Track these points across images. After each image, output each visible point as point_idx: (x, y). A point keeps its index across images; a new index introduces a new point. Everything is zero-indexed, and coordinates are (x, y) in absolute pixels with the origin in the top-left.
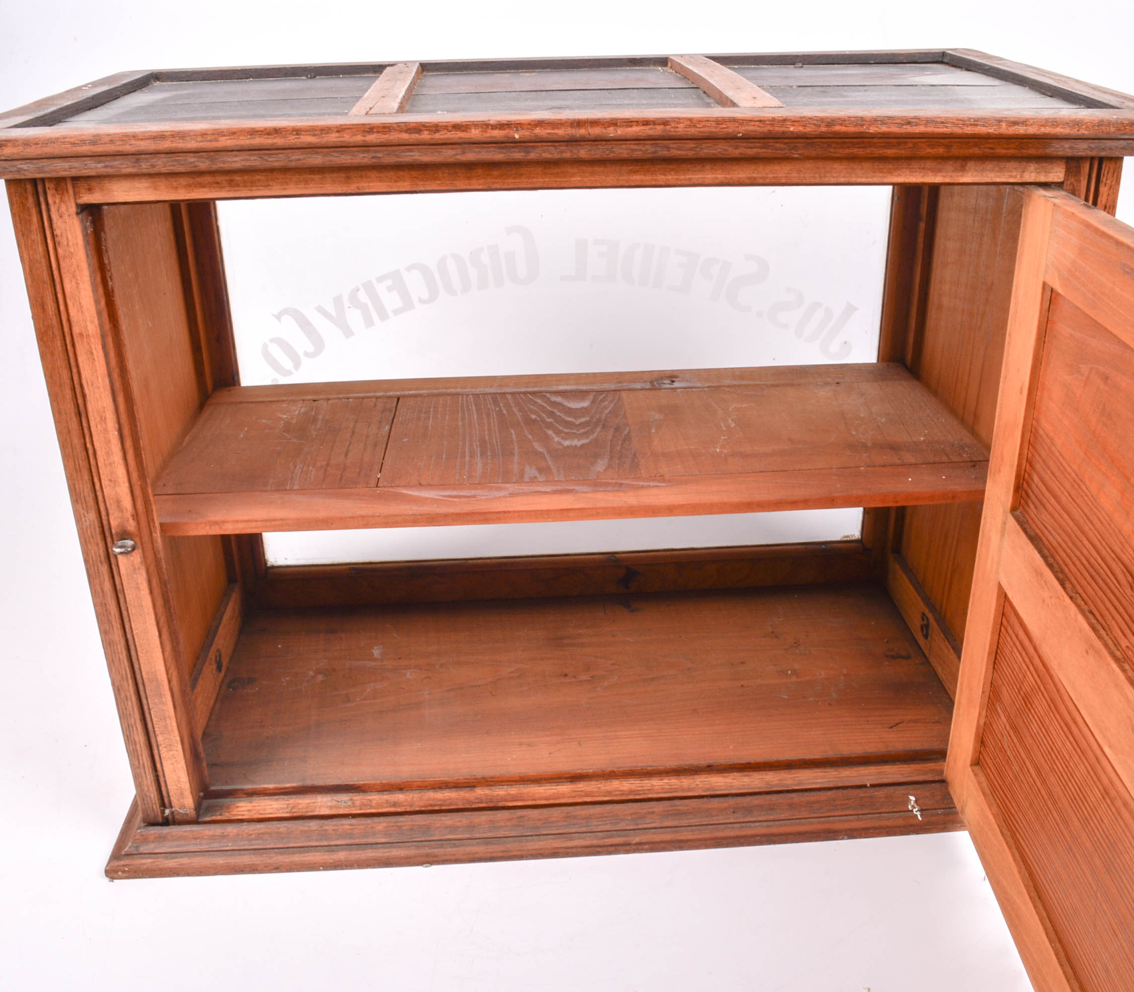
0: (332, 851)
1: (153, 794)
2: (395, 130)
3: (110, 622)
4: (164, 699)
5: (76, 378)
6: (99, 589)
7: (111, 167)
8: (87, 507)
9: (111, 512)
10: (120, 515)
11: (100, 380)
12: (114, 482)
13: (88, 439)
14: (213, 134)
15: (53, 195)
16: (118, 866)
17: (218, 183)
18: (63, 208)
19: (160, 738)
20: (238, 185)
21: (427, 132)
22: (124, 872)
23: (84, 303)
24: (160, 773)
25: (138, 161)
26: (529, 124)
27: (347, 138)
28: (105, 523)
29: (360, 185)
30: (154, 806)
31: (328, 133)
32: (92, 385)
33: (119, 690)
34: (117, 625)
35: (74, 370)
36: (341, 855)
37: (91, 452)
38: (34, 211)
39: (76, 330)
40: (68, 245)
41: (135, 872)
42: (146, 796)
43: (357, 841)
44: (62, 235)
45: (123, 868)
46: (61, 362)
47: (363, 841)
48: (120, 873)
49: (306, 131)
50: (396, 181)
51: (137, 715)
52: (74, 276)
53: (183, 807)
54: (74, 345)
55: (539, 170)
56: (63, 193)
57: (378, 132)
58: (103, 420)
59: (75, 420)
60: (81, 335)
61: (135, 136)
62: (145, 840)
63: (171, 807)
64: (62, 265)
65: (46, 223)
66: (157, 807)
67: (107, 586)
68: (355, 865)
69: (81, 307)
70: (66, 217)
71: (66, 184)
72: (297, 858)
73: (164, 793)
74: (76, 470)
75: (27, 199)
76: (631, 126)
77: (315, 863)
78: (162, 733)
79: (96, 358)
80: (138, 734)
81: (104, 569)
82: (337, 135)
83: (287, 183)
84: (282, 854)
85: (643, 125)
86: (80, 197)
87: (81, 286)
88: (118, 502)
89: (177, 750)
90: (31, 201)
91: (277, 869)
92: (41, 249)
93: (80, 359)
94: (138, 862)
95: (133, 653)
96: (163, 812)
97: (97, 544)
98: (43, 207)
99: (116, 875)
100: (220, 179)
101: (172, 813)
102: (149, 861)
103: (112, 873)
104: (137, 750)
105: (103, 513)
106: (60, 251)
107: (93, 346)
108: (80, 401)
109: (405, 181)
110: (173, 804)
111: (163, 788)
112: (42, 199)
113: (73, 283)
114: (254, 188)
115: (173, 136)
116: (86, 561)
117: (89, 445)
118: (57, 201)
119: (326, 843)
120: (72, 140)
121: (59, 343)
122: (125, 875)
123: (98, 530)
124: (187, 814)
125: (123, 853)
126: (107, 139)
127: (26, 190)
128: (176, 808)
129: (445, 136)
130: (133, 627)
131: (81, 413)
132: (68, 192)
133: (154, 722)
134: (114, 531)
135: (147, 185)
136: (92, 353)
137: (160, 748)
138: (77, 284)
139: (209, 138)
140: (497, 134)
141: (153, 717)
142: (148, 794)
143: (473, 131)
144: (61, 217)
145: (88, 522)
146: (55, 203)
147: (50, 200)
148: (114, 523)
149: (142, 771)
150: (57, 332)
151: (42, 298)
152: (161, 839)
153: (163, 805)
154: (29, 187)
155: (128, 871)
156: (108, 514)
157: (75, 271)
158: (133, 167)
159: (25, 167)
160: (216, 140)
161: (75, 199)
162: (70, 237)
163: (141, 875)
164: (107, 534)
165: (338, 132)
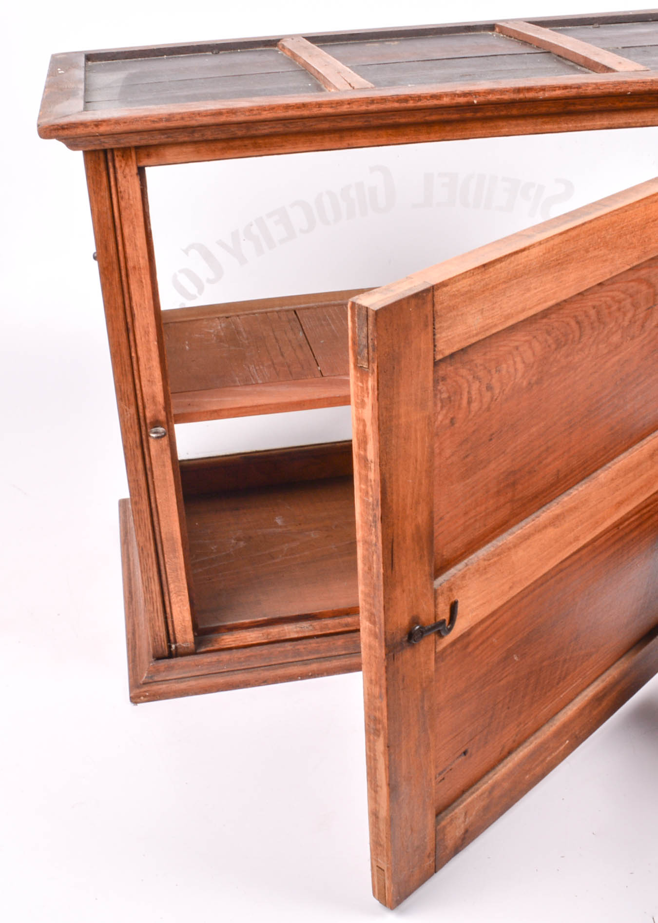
0: (306, 664)
1: (163, 634)
2: (389, 101)
3: (140, 495)
4: (177, 554)
5: (127, 302)
6: (133, 468)
7: (172, 137)
8: (129, 404)
9: (147, 406)
10: (154, 407)
11: (147, 303)
12: (151, 382)
13: (133, 350)
14: (258, 110)
15: (120, 161)
16: (141, 692)
17: (245, 146)
18: (127, 171)
19: (171, 587)
20: (260, 147)
21: (411, 102)
22: (145, 696)
23: (138, 243)
24: (169, 615)
25: (193, 132)
26: (485, 93)
27: (355, 108)
28: (141, 415)
29: (350, 142)
30: (163, 643)
31: (341, 105)
32: (140, 306)
33: (142, 550)
34: (145, 497)
35: (126, 296)
36: (314, 667)
37: (134, 360)
38: (104, 174)
39: (130, 264)
40: (129, 199)
41: (154, 695)
42: (157, 635)
43: (323, 655)
44: (125, 191)
45: (143, 694)
46: (116, 290)
47: (329, 654)
48: (142, 698)
49: (326, 104)
50: (376, 138)
51: (155, 569)
52: (132, 222)
53: (185, 641)
54: (127, 276)
55: (479, 125)
56: (127, 160)
57: (377, 103)
58: (147, 333)
59: (124, 334)
60: (134, 268)
61: (199, 114)
62: (158, 671)
63: (175, 642)
64: (123, 214)
65: (113, 183)
66: (165, 644)
67: (140, 466)
68: (325, 674)
69: (136, 246)
70: (129, 177)
71: (130, 152)
72: (280, 672)
73: (171, 632)
74: (123, 375)
75: (99, 165)
76: (555, 90)
77: (294, 675)
78: (174, 582)
79: (145, 286)
80: (155, 585)
81: (138, 452)
82: (348, 106)
83: (296, 143)
84: (268, 670)
85: (563, 89)
86: (141, 161)
87: (137, 230)
88: (154, 398)
89: (184, 595)
90: (102, 166)
91: (265, 682)
92: (108, 203)
93: (132, 287)
94: (155, 688)
95: (155, 519)
96: (170, 647)
97: (135, 434)
98: (111, 170)
99: (138, 700)
100: (246, 142)
101: (176, 647)
102: (164, 686)
103: (135, 699)
104: (153, 598)
105: (141, 408)
106: (123, 204)
107: (143, 276)
108: (129, 320)
109: (383, 137)
110: (178, 640)
111: (170, 628)
112: (110, 164)
113: (131, 227)
114: (272, 148)
115: (228, 112)
116: (125, 447)
117: (133, 355)
118: (123, 165)
119: (300, 659)
120: (152, 119)
121: (116, 275)
122: (146, 699)
123: (136, 421)
124: (188, 648)
125: (141, 682)
126: (179, 117)
127: (99, 159)
128: (180, 643)
129: (425, 104)
130: (157, 497)
131: (129, 329)
132: (131, 158)
133: (168, 574)
134: (148, 421)
135: (191, 149)
136: (142, 282)
137: (171, 594)
138: (134, 228)
139: (255, 112)
140: (462, 100)
141: (167, 569)
142: (159, 634)
143: (445, 99)
144: (125, 177)
145: (129, 415)
146: (121, 166)
147: (117, 165)
148: (148, 415)
149: (156, 615)
150: (116, 267)
151: (106, 241)
152: (170, 668)
153: (169, 641)
154: (102, 155)
155: (148, 696)
156: (144, 408)
157: (133, 219)
158: (189, 136)
159: (106, 141)
160: (260, 114)
161: (137, 163)
162: (131, 192)
163: (158, 697)
164: (142, 423)
165: (349, 104)
